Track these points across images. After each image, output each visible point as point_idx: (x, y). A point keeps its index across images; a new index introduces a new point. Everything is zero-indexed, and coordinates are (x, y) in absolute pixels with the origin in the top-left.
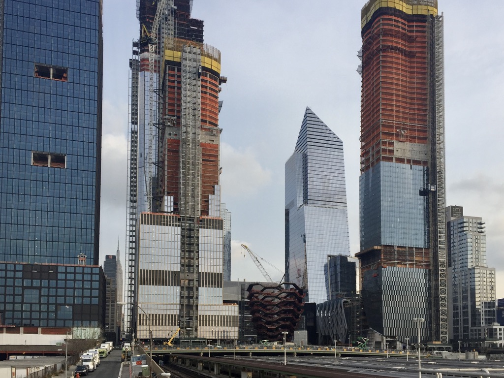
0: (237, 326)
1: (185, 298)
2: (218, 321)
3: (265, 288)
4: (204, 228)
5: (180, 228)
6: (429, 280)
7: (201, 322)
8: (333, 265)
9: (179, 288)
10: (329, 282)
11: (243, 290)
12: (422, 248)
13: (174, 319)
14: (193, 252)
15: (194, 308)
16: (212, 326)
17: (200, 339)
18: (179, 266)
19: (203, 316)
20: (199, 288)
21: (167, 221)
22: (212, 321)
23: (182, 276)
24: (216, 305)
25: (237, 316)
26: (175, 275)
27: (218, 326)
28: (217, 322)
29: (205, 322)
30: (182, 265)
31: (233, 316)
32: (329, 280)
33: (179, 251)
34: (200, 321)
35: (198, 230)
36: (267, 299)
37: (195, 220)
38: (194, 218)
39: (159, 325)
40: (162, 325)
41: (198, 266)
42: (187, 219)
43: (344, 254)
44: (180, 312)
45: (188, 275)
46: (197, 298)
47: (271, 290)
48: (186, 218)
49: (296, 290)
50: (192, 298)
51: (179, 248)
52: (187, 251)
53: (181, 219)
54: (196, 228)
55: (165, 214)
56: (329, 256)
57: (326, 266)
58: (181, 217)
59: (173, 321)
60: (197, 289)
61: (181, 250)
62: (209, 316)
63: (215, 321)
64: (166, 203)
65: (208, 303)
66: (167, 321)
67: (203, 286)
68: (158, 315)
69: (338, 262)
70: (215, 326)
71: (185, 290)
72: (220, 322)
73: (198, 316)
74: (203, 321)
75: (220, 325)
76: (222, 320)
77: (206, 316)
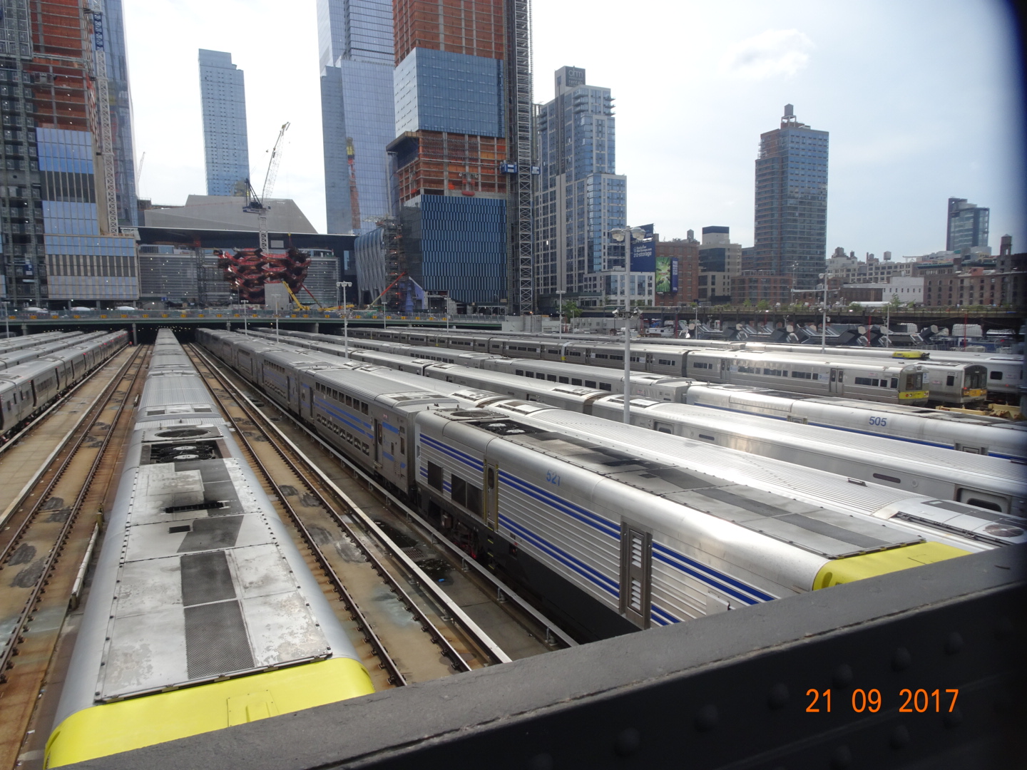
0: (134, 276)
1: (9, 221)
2: (92, 266)
7: (54, 267)
12: (493, 138)
15: (35, 241)
20: (45, 203)
22: (78, 266)
24: (85, 236)
25: (132, 258)
27: (92, 275)
29: (62, 267)
31: (126, 258)
41: (36, 159)
45: (15, 177)
46: (41, 221)
60: (39, 205)
62: (71, 256)
63: (85, 266)
67: (52, 199)
71: (8, 205)
72: (95, 268)
73: (47, 257)
74: (58, 265)
75: (96, 274)
76: (101, 264)
77: (64, 256)
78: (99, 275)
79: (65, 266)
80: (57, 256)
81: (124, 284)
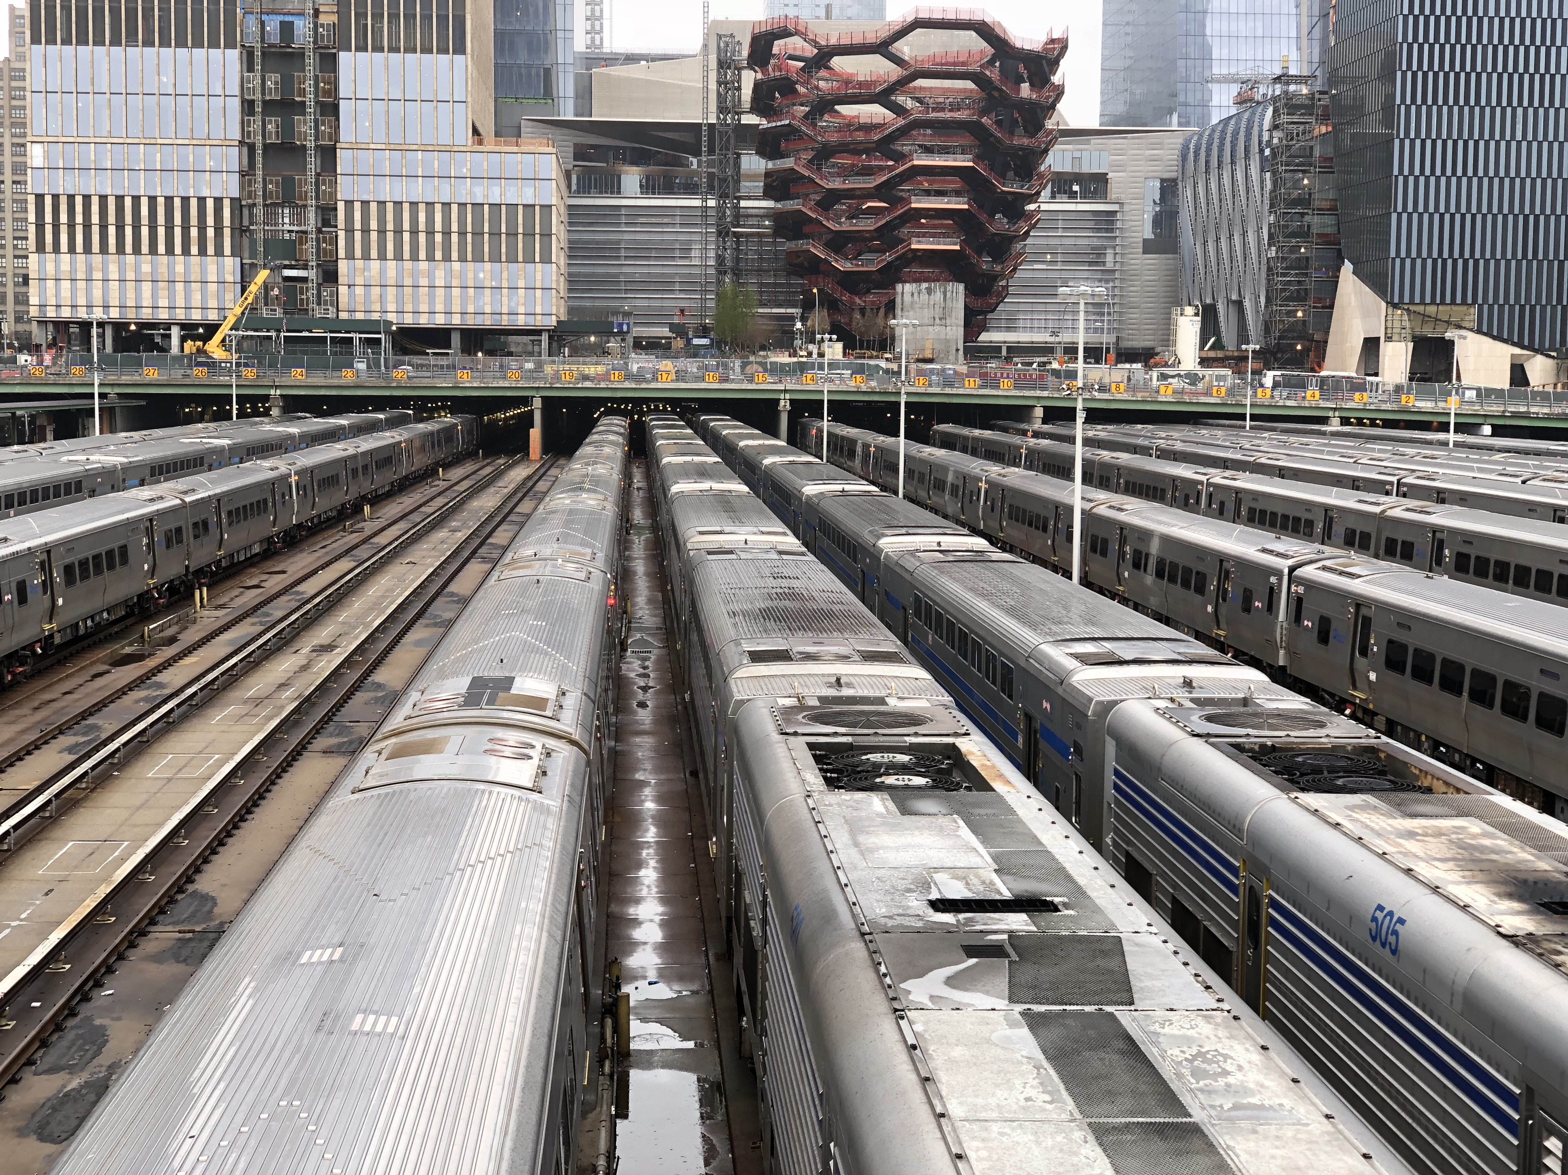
0: (546, 260)
2: (447, 233)
7: (358, 236)
9: (233, 57)
13: (210, 221)
16: (415, 257)
20: (344, 56)
22: (414, 232)
24: (433, 148)
25: (547, 207)
27: (447, 258)
28: (438, 238)
29: (375, 236)
31: (529, 208)
39: (137, 250)
40: (153, 250)
44: (242, 186)
46: (331, 110)
50: (302, 109)
59: (210, 232)
62: (398, 205)
63: (430, 233)
65: (396, 138)
66: (178, 231)
67: (362, 45)
70: (430, 258)
72: (455, 238)
73: (341, 206)
74: (367, 232)
75: (455, 255)
76: (469, 229)
77: (382, 204)
78: (463, 259)
79: (382, 232)
80: (365, 204)
81: (521, 283)
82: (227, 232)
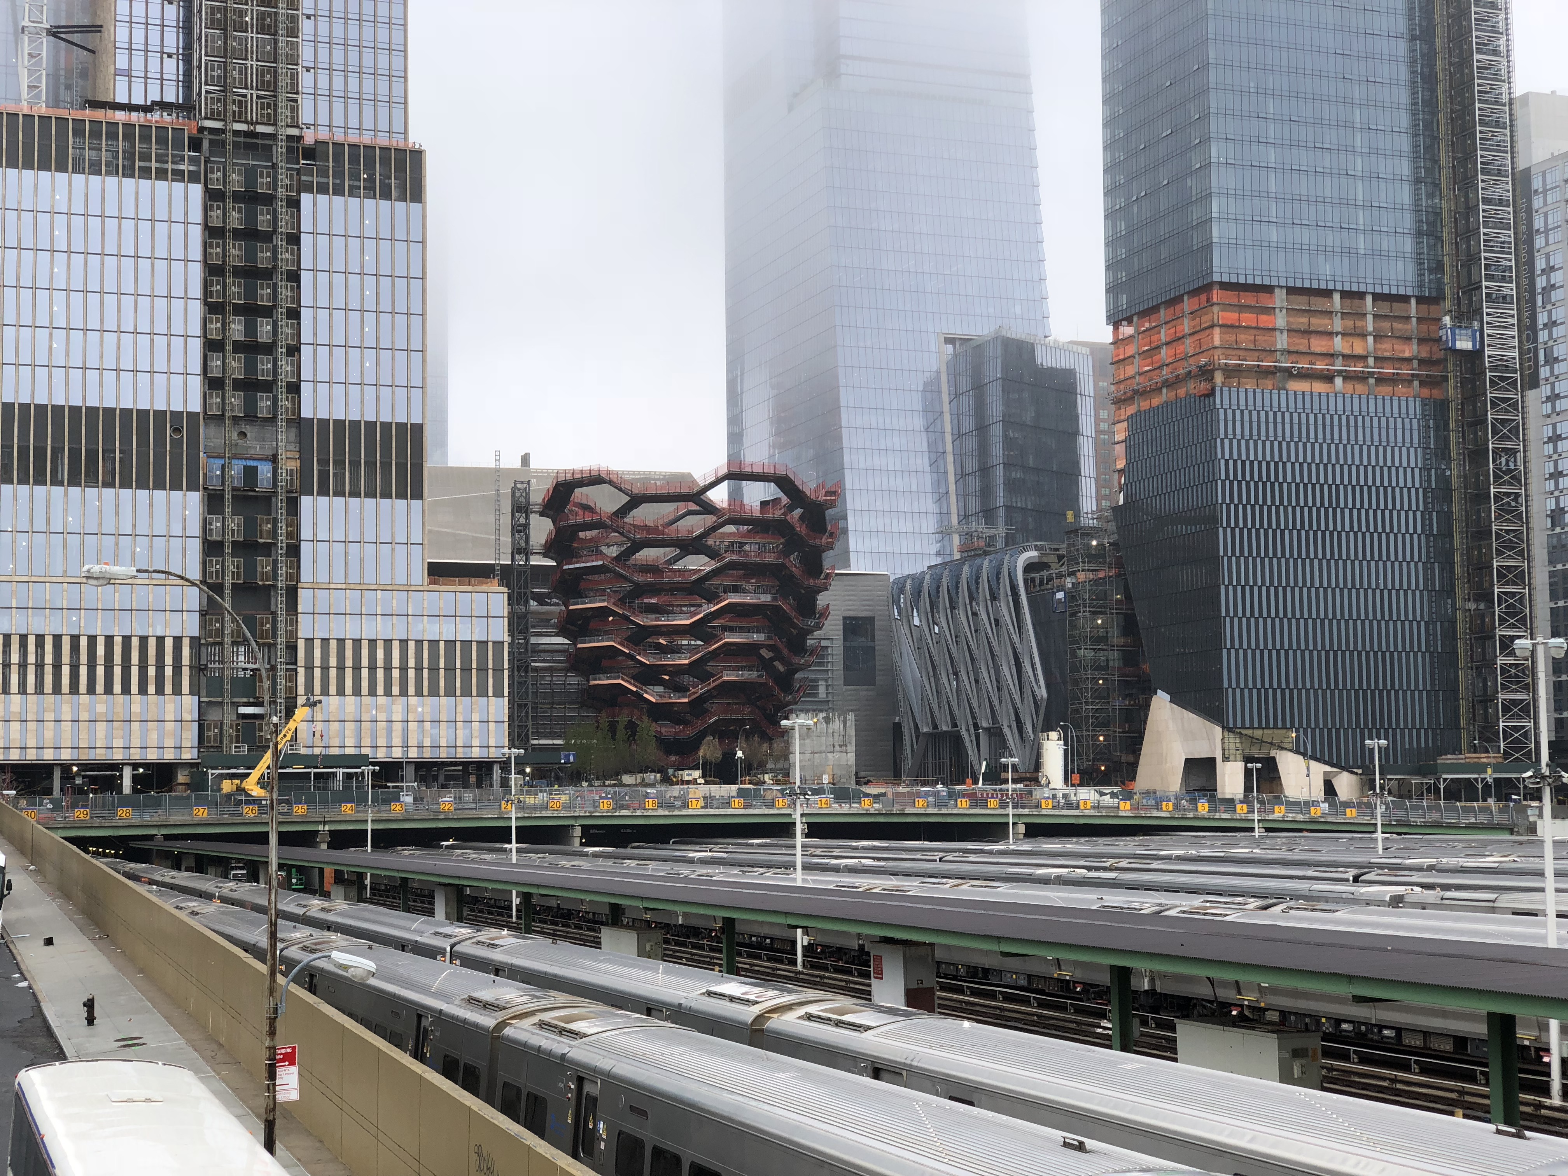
0: (498, 694)
1: (228, 550)
2: (404, 669)
3: (636, 501)
4: (323, 189)
5: (196, 191)
6: (1443, 452)
7: (317, 672)
8: (965, 384)
9: (195, 498)
10: (951, 469)
11: (521, 507)
12: (1405, 299)
13: (169, 659)
14: (268, 312)
15: (279, 603)
16: (373, 692)
17: (310, 761)
18: (196, 384)
19: (325, 641)
20: (306, 502)
21: (130, 155)
22: (373, 668)
23: (209, 436)
24: (391, 588)
25: (498, 644)
26: (177, 430)
27: (404, 693)
28: (396, 673)
29: (333, 672)
30: (213, 384)
31: (483, 644)
32: (950, 458)
33: (196, 309)
34: (309, 669)
35: (294, 204)
36: (648, 555)
37: (280, 149)
38: (273, 137)
39: (91, 690)
40: (108, 690)
41: (294, 389)
42: (236, 145)
43: (1018, 331)
44: (203, 625)
45: (243, 435)
46: (294, 551)
47: (668, 509)
48: (229, 137)
49: (790, 508)
50: (268, 549)
51: (196, 290)
52: (238, 310)
53: (205, 145)
54: (281, 192)
55: (120, 116)
56: (949, 341)
57: (931, 388)
58: (201, 130)
59: (169, 671)
60: (293, 506)
61: (206, 303)
62: (357, 642)
63: (388, 669)
64: (122, 62)
65: (354, 578)
66: (135, 671)
67: (324, 491)
68: (84, 642)
69: (994, 371)
70: (388, 693)
71: (228, 510)
72: (411, 673)
73: (301, 644)
74: (325, 668)
75: (411, 690)
76: (426, 664)
77: (341, 642)
78: (419, 693)
79: (341, 668)
81: (476, 717)
82: (186, 671)
